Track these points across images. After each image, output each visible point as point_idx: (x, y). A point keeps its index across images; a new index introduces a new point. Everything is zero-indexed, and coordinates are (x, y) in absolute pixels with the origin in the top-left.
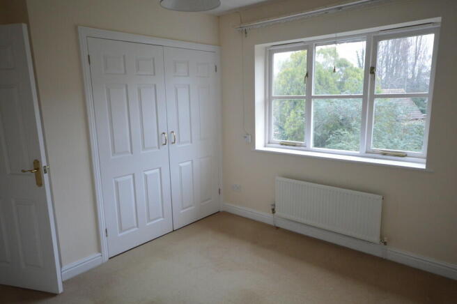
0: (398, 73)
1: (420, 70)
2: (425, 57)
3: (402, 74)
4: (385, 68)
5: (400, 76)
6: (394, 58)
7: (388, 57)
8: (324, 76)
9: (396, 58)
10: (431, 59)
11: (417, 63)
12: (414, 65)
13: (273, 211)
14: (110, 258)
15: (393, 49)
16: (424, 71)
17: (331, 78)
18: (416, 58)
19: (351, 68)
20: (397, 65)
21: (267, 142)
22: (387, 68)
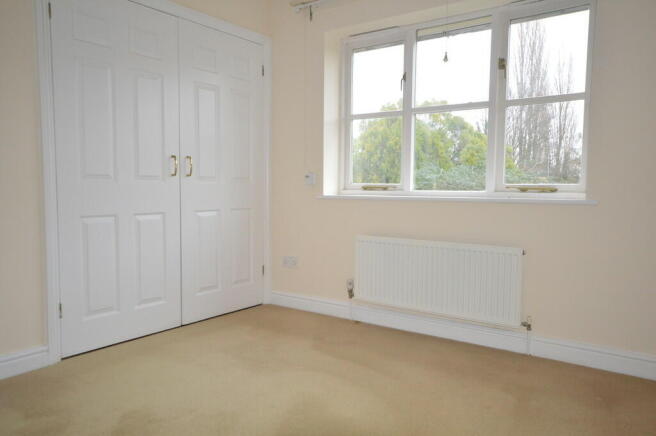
0: (537, 156)
1: (567, 155)
2: (572, 137)
3: (543, 156)
4: (518, 149)
5: (540, 160)
6: (530, 134)
7: (521, 132)
8: (430, 141)
9: (533, 135)
10: (581, 140)
11: (563, 145)
12: (559, 147)
13: (351, 294)
14: (63, 359)
15: (528, 122)
16: (573, 156)
17: (442, 144)
18: (561, 138)
19: (471, 131)
20: (534, 145)
21: (342, 187)
22: (520, 149)
